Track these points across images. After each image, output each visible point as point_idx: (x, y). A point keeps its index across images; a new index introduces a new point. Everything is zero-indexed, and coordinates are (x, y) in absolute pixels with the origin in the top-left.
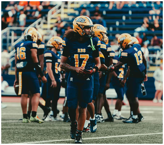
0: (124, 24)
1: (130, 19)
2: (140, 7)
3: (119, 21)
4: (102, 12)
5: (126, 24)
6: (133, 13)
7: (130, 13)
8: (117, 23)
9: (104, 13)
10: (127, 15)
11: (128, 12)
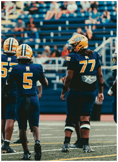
0: (60, 35)
1: (67, 29)
2: (78, 17)
3: (53, 32)
4: (39, 23)
5: (62, 35)
6: (70, 23)
7: (67, 23)
8: (52, 35)
9: (41, 23)
10: (63, 25)
11: (65, 23)
